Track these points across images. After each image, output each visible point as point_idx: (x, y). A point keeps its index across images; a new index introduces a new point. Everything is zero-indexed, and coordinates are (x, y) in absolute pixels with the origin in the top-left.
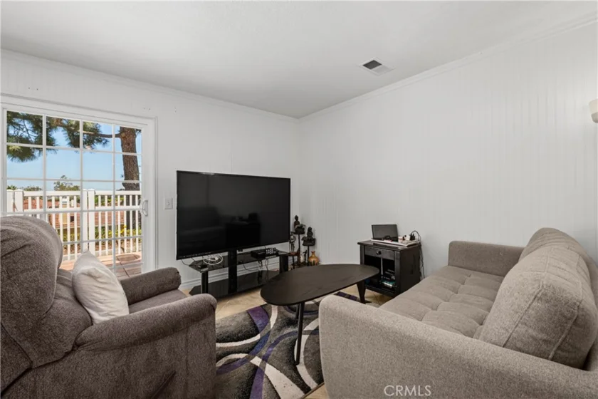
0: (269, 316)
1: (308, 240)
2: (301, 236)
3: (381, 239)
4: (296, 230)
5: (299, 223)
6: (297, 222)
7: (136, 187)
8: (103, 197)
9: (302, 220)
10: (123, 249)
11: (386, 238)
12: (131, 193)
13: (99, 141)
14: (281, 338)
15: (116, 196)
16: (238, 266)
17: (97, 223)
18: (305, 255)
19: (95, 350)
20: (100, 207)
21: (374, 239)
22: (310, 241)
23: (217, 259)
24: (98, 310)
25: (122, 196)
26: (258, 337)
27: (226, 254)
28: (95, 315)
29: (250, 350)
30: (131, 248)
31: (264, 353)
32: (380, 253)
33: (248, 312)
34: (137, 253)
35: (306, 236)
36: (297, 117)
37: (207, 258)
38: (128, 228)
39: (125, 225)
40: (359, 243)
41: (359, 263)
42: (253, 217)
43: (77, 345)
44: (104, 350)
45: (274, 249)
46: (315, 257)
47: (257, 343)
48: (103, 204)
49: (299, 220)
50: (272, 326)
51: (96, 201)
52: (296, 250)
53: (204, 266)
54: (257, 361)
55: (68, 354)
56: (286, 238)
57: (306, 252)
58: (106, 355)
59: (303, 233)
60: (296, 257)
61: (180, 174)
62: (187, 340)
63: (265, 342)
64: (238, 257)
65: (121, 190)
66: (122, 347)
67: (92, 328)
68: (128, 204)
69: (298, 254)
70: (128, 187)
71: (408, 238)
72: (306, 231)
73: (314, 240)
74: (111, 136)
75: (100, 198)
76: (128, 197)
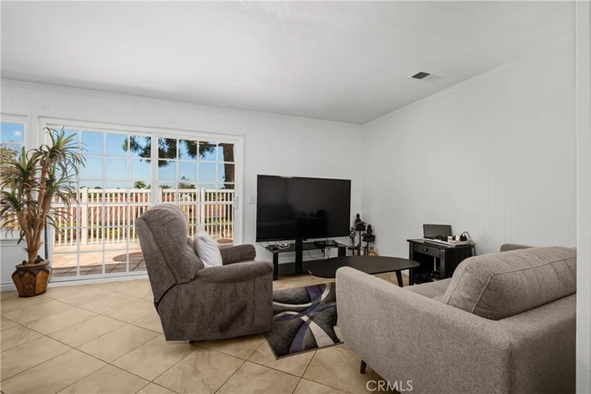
0: (322, 292)
1: (367, 236)
2: (362, 233)
3: (432, 238)
4: (357, 226)
5: (360, 220)
6: (358, 219)
7: (232, 187)
8: (210, 194)
9: (364, 218)
10: (223, 235)
11: (437, 238)
12: (229, 191)
13: (208, 150)
14: (328, 307)
15: (219, 194)
16: (304, 252)
17: (206, 215)
18: (365, 250)
19: (204, 281)
20: (208, 202)
21: (425, 237)
22: (370, 238)
23: (286, 245)
24: (206, 261)
25: (223, 194)
26: (310, 304)
27: (294, 242)
28: (204, 263)
29: (302, 311)
30: (229, 235)
31: (311, 314)
32: (427, 250)
33: (306, 288)
34: (232, 239)
35: (366, 232)
36: (361, 124)
37: (280, 243)
38: (227, 219)
39: (225, 216)
40: (408, 241)
41: (408, 258)
42: (321, 213)
43: (197, 277)
44: (209, 282)
45: (333, 241)
46: (374, 252)
47: (308, 307)
48: (210, 200)
49: (360, 218)
50: (322, 299)
51: (206, 197)
52: (356, 245)
53: (276, 249)
54: (305, 318)
55: (192, 280)
56: (345, 232)
57: (365, 248)
58: (210, 285)
59: (364, 230)
60: (356, 251)
61: (260, 177)
62: (254, 287)
63: (314, 308)
64: (304, 245)
65: (223, 188)
66: (218, 282)
67: (203, 270)
68: (227, 200)
69: (358, 248)
70: (228, 187)
71: (458, 238)
72: (366, 228)
73: (374, 237)
74: (215, 146)
75: (208, 194)
76: (227, 194)
